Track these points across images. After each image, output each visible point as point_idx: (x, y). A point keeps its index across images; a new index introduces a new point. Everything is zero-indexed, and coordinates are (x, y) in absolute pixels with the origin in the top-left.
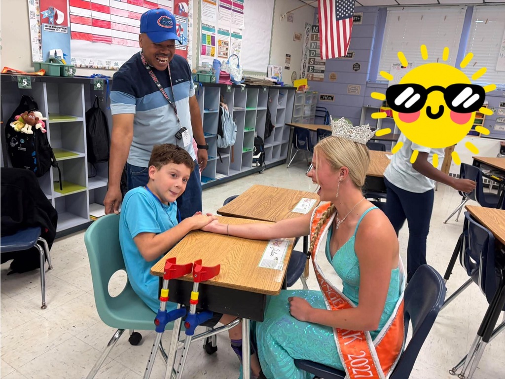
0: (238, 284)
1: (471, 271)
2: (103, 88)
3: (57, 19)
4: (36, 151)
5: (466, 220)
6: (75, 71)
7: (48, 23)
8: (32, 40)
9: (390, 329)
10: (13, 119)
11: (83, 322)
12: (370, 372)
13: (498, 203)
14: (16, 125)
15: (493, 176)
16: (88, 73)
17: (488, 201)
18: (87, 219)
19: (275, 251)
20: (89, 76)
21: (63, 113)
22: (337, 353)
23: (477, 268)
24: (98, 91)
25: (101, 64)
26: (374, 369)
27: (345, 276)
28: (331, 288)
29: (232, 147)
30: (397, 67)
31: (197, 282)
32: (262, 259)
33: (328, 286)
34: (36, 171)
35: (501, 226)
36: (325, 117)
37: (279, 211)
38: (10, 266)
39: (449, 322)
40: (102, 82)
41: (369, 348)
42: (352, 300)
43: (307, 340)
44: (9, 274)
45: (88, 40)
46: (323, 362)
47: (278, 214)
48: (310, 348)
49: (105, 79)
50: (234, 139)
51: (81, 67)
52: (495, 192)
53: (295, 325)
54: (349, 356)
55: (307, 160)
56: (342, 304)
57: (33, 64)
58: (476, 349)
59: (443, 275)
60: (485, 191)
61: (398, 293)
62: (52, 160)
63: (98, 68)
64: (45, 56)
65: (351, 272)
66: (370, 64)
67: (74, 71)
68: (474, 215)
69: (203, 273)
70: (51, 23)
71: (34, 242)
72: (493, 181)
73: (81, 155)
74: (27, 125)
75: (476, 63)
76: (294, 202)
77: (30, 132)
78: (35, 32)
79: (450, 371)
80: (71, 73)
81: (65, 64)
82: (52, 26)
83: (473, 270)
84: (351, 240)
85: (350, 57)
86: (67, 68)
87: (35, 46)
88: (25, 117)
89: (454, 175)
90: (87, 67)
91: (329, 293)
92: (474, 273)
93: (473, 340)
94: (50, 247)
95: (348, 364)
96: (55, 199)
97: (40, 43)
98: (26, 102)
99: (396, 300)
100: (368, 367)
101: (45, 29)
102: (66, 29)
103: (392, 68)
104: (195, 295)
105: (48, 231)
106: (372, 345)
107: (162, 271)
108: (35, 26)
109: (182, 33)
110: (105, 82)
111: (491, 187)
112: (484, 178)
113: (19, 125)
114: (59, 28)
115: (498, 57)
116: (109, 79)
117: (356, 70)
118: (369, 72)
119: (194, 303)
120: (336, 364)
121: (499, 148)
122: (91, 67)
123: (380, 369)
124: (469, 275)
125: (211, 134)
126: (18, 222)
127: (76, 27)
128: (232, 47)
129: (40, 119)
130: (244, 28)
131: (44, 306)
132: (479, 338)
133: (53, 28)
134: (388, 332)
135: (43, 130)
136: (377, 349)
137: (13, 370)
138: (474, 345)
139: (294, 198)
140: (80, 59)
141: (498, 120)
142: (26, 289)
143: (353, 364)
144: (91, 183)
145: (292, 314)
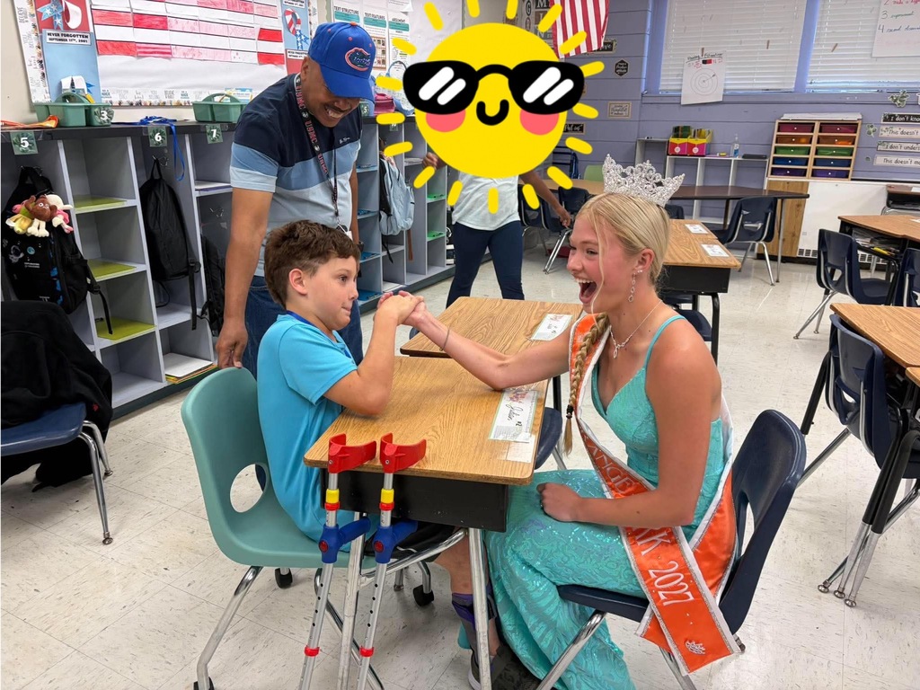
0: (460, 470)
1: (846, 416)
2: (166, 142)
3: (68, 21)
4: (56, 266)
5: (834, 328)
6: (112, 114)
7: (52, 28)
8: (27, 63)
9: (714, 519)
10: (9, 212)
11: (181, 560)
12: (689, 594)
13: (886, 295)
14: (17, 222)
15: (876, 249)
16: (135, 116)
17: (869, 292)
18: (161, 381)
19: (515, 412)
20: (138, 120)
21: (96, 194)
22: (631, 569)
23: (856, 410)
24: (158, 149)
25: (157, 97)
26: (694, 588)
27: (629, 437)
28: (611, 460)
29: (409, 231)
30: (694, 62)
31: (390, 472)
32: (495, 427)
33: (605, 458)
34: (63, 302)
35: (894, 335)
36: (571, 164)
37: (508, 341)
38: (34, 475)
39: (813, 506)
40: (164, 131)
41: (683, 555)
42: (649, 481)
43: (575, 554)
44: (35, 490)
45: (128, 54)
46: (605, 587)
47: (508, 346)
48: (581, 566)
49: (168, 125)
50: (410, 217)
51: (120, 106)
52: (882, 276)
53: (552, 530)
54: (651, 572)
55: (544, 246)
56: (631, 486)
57: (34, 107)
58: (863, 546)
59: (799, 424)
60: (864, 275)
61: (722, 459)
62: (89, 281)
63: (151, 106)
64: (54, 90)
65: (640, 430)
66: (646, 59)
67: (110, 115)
68: (847, 319)
69: (400, 457)
70: (58, 28)
71: (79, 429)
72: (876, 257)
73: (139, 268)
74: (36, 222)
75: (837, 45)
76: (533, 322)
77: (44, 233)
78: (31, 46)
79: (819, 586)
80: (106, 118)
81: (93, 103)
82: (60, 33)
83: (850, 415)
84: (639, 375)
85: (608, 50)
86: (96, 110)
87: (34, 72)
88: (31, 206)
89: (808, 251)
90: (132, 104)
91: (608, 469)
92: (852, 418)
93: (856, 532)
94: (104, 436)
95: (650, 584)
96: (101, 350)
97: (42, 67)
98: (29, 179)
99: (718, 472)
100: (683, 587)
101: (48, 41)
102: (87, 37)
103: (686, 65)
104: (388, 495)
105: (99, 409)
106: (688, 549)
107: (326, 459)
108: (29, 36)
109: (298, 27)
110: (169, 130)
111: (873, 268)
112: (860, 253)
113: (23, 222)
114: (74, 36)
115: (875, 31)
116: (175, 124)
117: (621, 74)
118: (644, 75)
119: (387, 507)
120: (626, 587)
121: (884, 198)
122: (139, 105)
123: (704, 586)
124: (843, 423)
125: (369, 212)
126: (44, 397)
127: (105, 33)
128: (392, 47)
129: (58, 208)
130: (412, 10)
131: (107, 540)
132: (866, 528)
133: (63, 37)
134: (712, 524)
135: (66, 227)
136: (695, 553)
137: (71, 650)
138: (858, 540)
139: (533, 315)
140: (118, 91)
141: (880, 148)
142: (71, 513)
143: (660, 583)
144: (163, 318)
145: (547, 512)
